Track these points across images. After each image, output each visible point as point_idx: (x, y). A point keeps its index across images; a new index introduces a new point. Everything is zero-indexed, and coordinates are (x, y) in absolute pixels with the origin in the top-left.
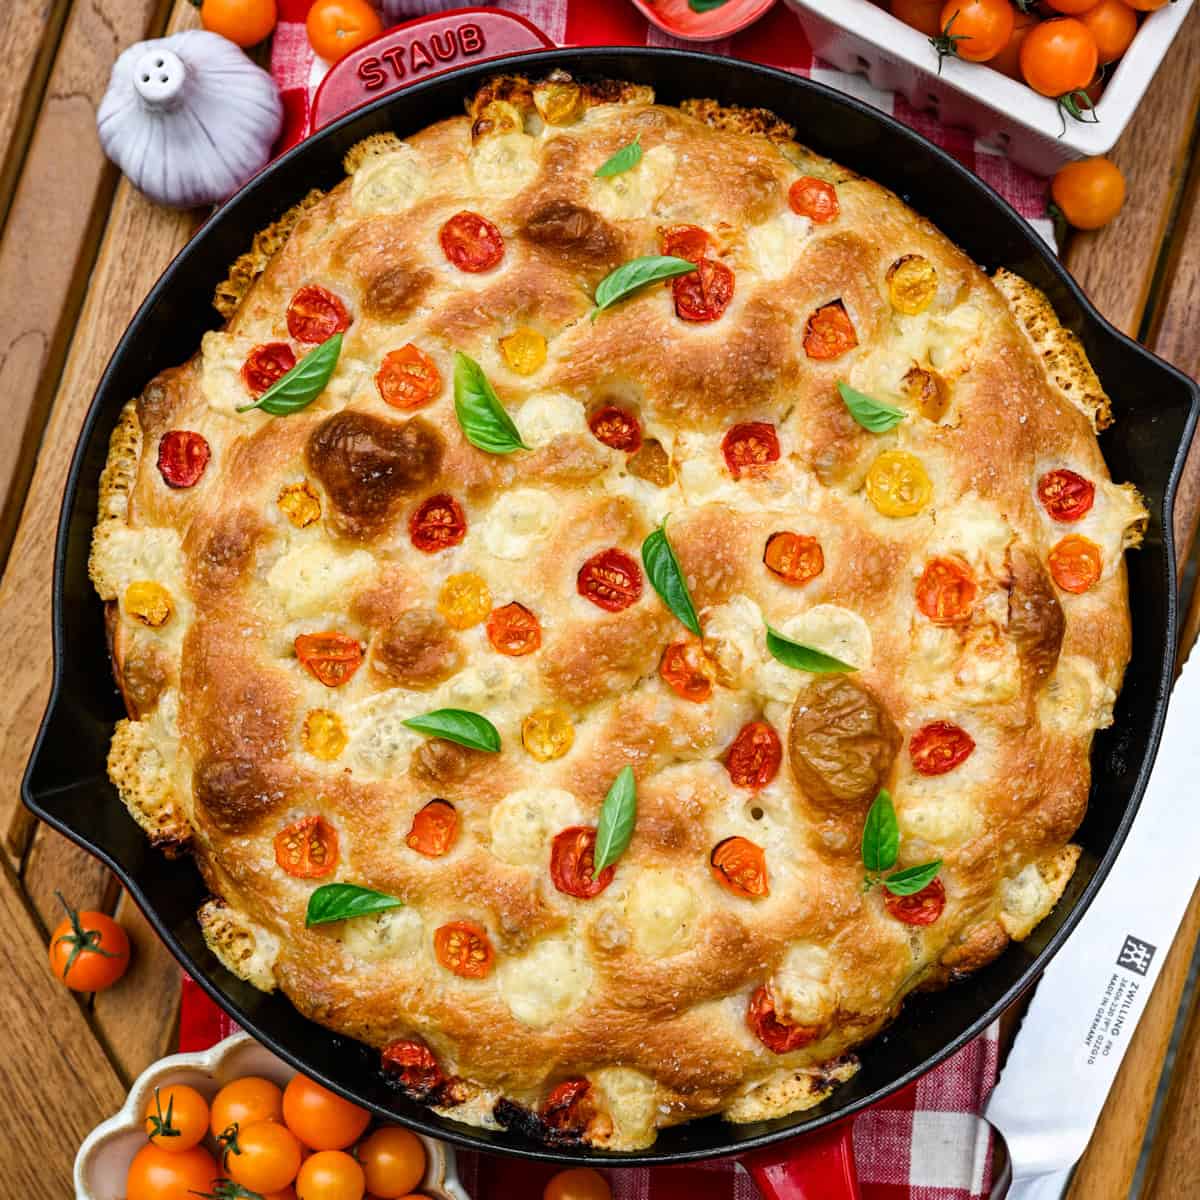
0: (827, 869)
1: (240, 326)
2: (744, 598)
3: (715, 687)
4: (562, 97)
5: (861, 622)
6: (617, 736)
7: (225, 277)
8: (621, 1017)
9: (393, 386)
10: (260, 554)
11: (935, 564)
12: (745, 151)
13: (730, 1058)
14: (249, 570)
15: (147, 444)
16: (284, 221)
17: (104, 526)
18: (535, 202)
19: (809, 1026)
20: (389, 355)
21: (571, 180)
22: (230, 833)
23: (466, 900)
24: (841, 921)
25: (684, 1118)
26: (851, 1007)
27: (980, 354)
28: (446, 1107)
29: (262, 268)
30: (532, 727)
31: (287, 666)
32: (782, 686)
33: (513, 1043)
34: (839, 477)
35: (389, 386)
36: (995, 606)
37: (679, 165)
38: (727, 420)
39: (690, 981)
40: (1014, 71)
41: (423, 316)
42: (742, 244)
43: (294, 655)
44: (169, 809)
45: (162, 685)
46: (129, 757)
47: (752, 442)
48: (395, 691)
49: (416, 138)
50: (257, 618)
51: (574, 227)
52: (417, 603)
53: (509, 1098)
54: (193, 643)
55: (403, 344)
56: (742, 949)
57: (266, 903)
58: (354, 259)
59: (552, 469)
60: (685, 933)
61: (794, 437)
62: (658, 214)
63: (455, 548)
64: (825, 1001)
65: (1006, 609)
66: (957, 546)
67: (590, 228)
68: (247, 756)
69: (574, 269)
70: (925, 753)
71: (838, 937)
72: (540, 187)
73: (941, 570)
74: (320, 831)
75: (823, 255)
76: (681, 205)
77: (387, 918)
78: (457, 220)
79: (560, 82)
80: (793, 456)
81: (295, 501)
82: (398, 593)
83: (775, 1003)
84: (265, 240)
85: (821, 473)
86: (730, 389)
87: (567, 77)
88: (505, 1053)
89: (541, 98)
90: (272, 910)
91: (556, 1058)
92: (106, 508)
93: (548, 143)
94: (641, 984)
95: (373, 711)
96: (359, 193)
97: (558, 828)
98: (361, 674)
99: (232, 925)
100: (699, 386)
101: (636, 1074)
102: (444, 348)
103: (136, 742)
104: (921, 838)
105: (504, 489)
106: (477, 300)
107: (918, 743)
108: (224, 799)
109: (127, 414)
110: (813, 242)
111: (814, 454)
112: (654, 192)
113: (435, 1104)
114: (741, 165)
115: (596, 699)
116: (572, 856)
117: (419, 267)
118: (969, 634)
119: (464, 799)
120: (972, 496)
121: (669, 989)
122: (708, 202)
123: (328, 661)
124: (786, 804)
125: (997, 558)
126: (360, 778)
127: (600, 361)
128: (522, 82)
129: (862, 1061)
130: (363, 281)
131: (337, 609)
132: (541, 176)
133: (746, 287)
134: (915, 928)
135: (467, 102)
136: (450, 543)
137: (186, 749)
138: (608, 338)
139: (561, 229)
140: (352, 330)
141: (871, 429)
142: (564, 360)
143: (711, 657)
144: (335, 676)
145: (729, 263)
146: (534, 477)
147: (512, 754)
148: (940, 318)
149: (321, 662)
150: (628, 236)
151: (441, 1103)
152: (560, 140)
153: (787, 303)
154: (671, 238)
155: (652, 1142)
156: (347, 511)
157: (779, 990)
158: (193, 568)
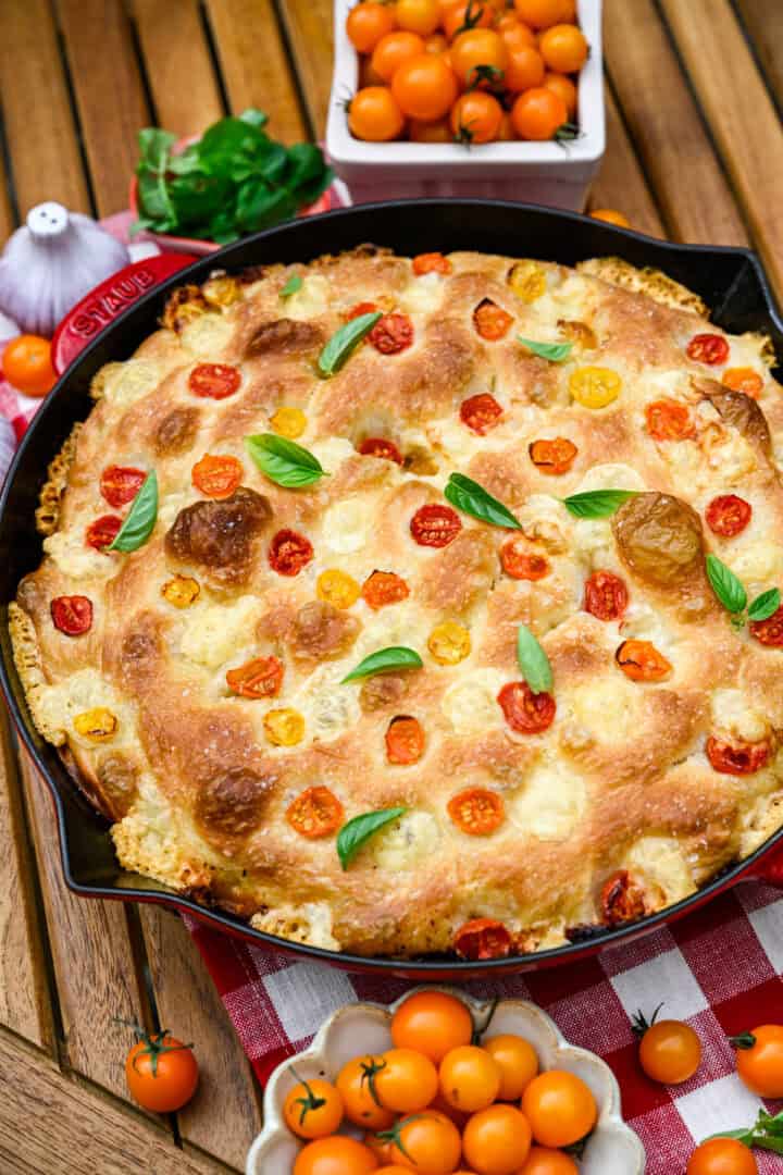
0: (703, 630)
1: (68, 522)
2: (534, 497)
3: (551, 560)
4: (225, 288)
5: (624, 467)
6: (502, 619)
7: (38, 504)
8: (621, 792)
10: (166, 637)
11: (650, 410)
15: (37, 623)
16: (63, 452)
17: (31, 695)
18: (245, 336)
20: (193, 468)
23: (458, 773)
24: (736, 660)
27: (597, 299)
29: (63, 485)
30: (435, 645)
31: (229, 701)
32: (597, 534)
33: (552, 862)
34: (552, 396)
36: (707, 412)
37: (330, 282)
38: (455, 401)
40: (517, 136)
43: (232, 694)
44: (185, 866)
45: (135, 773)
46: (133, 845)
47: (479, 414)
48: (320, 669)
49: (138, 353)
50: (188, 682)
51: (284, 330)
52: (305, 603)
53: (572, 925)
55: (199, 459)
56: (677, 706)
57: (303, 872)
58: (134, 432)
59: (352, 480)
60: (631, 713)
61: (506, 392)
62: (334, 309)
63: (311, 562)
65: (714, 411)
66: (657, 393)
67: (294, 327)
68: (234, 764)
69: (296, 358)
70: (720, 523)
71: (740, 674)
72: (243, 328)
73: (657, 411)
74: (317, 799)
76: (346, 298)
77: (405, 823)
78: (195, 373)
79: (219, 278)
80: (514, 401)
81: (176, 589)
82: (287, 605)
83: (725, 740)
84: (56, 470)
85: (539, 399)
86: (445, 377)
87: (222, 273)
88: (551, 874)
89: (211, 292)
90: (310, 874)
92: (27, 682)
94: (621, 760)
95: (312, 693)
97: (496, 691)
98: (289, 676)
99: (281, 922)
100: (424, 384)
103: (133, 832)
104: (755, 580)
105: (325, 508)
107: (711, 517)
108: (233, 798)
109: (13, 612)
110: (447, 283)
111: (526, 392)
112: (323, 298)
115: (471, 603)
116: (517, 708)
117: (185, 408)
118: (700, 438)
119: (413, 707)
120: (648, 367)
121: (644, 754)
122: (362, 289)
123: (258, 682)
124: (648, 610)
125: (690, 392)
126: (329, 737)
127: (346, 403)
128: (192, 289)
130: (148, 441)
131: (245, 642)
132: (239, 324)
133: (418, 322)
135: (159, 320)
136: (305, 562)
137: (178, 810)
138: (344, 388)
139: (274, 335)
141: (554, 359)
142: (322, 414)
143: (535, 539)
145: (399, 312)
146: (341, 491)
147: (431, 666)
148: (557, 293)
149: (253, 686)
150: (322, 324)
153: (453, 313)
156: (221, 565)
157: (722, 729)
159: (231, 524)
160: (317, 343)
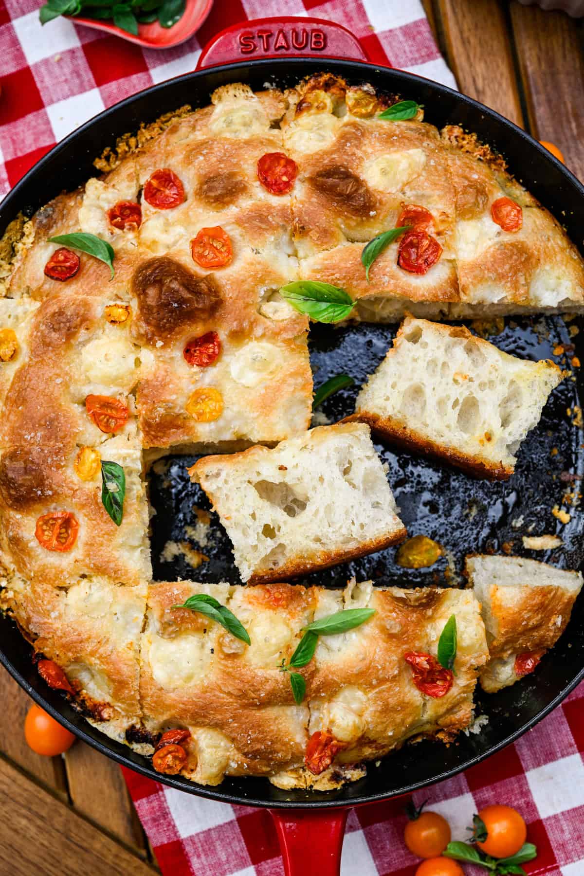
0: (382, 644)
1: (114, 181)
4: (365, 102)
8: (223, 698)
9: (201, 250)
10: (82, 334)
12: (471, 169)
13: (285, 744)
14: (72, 341)
18: (326, 162)
19: (341, 741)
20: (204, 229)
21: (354, 154)
22: (11, 506)
24: (382, 681)
25: (243, 773)
26: (372, 736)
28: (96, 721)
31: (77, 409)
35: (199, 250)
37: (427, 164)
39: (273, 690)
41: (233, 210)
42: (452, 230)
43: (84, 404)
49: (262, 95)
50: (67, 374)
51: (346, 188)
52: (174, 397)
53: (137, 727)
54: (20, 376)
55: (214, 225)
58: (200, 161)
60: (280, 657)
62: (404, 193)
63: (210, 368)
64: (356, 728)
67: (356, 190)
68: (36, 461)
69: (338, 214)
71: (377, 690)
72: (333, 152)
74: (68, 522)
75: (500, 254)
76: (420, 192)
79: (367, 93)
82: (164, 386)
87: (372, 91)
89: (351, 95)
91: (173, 712)
93: (346, 125)
96: (216, 120)
101: (221, 736)
102: (241, 236)
105: (253, 339)
106: (272, 210)
108: (14, 484)
110: (497, 243)
112: (405, 178)
113: (90, 716)
114: (466, 178)
117: (239, 178)
121: (259, 690)
122: (439, 196)
123: (106, 415)
128: (342, 81)
129: (368, 771)
130: (200, 176)
131: (121, 385)
132: (334, 145)
134: (427, 698)
136: (206, 365)
138: (349, 265)
139: (337, 185)
140: (184, 206)
144: (107, 425)
145: (439, 240)
146: (275, 337)
149: (101, 414)
150: (381, 202)
151: (93, 717)
152: (354, 125)
154: (408, 212)
155: (220, 783)
157: (329, 712)
158: (37, 327)
159: (176, 305)
160: (361, 216)
